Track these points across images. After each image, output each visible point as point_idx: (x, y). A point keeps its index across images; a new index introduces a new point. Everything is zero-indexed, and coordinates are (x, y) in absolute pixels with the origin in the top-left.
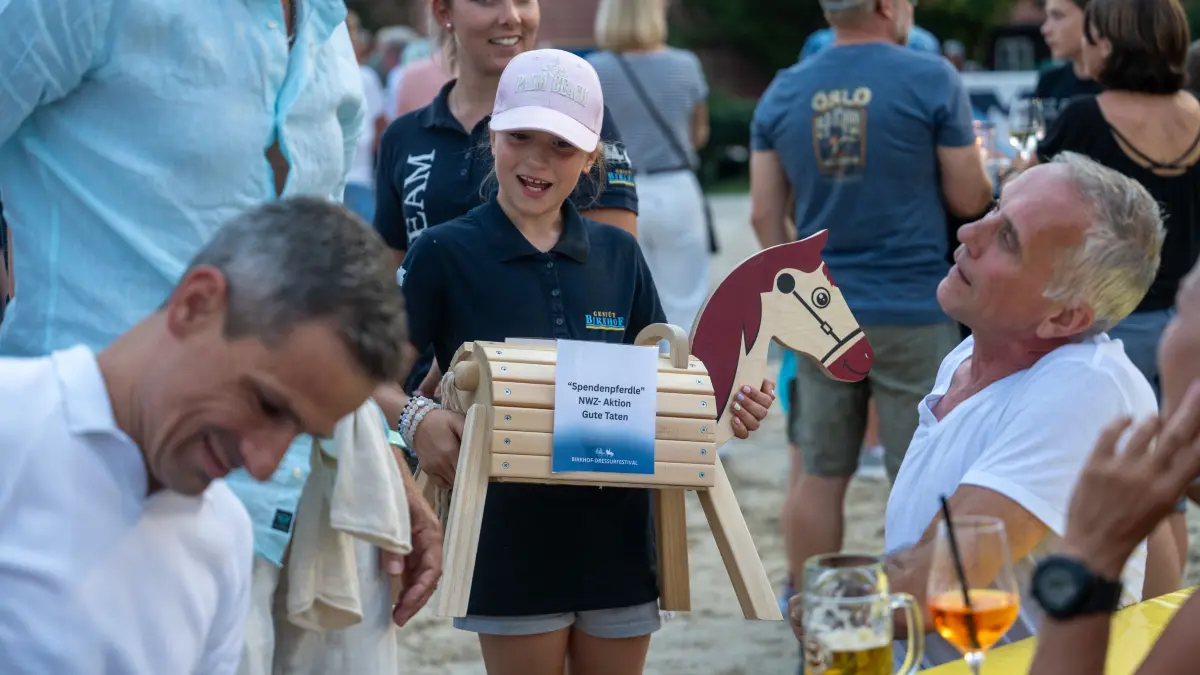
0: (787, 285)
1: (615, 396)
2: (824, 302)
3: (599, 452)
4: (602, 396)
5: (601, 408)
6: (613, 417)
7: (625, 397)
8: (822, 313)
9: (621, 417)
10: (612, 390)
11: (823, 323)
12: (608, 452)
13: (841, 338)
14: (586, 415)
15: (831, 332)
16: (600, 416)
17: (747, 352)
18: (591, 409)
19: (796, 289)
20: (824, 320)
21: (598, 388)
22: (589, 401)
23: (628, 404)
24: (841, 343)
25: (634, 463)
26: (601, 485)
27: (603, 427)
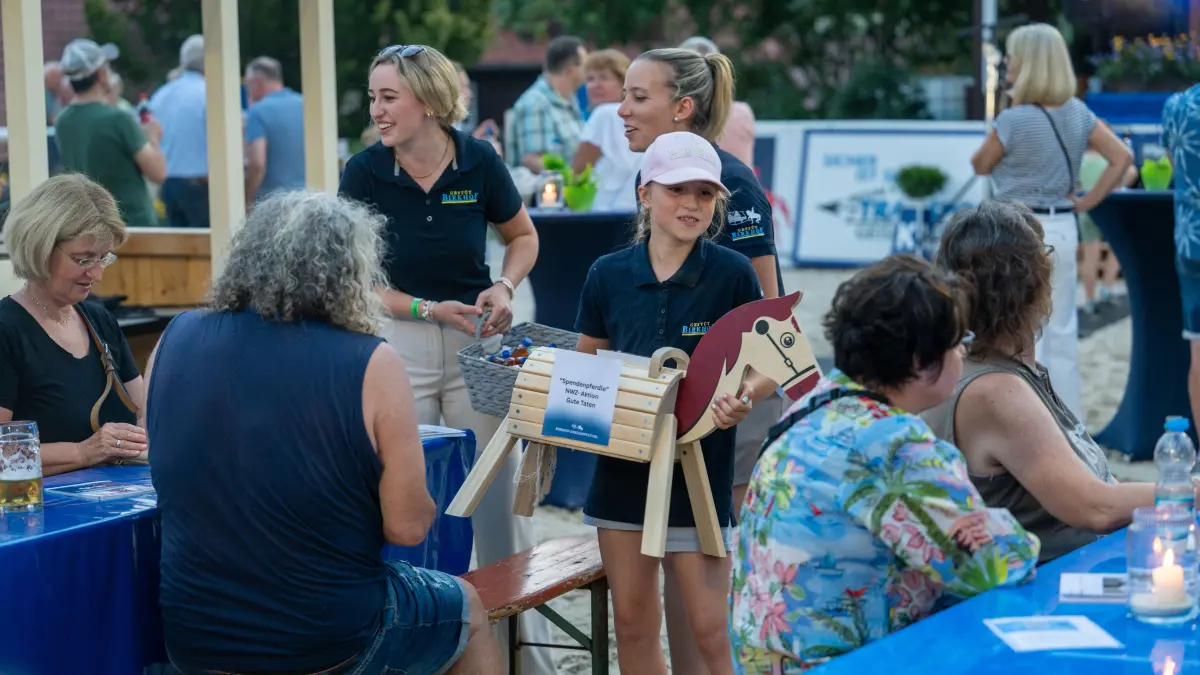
0: (763, 328)
1: (589, 391)
2: (789, 343)
3: (574, 426)
4: (581, 389)
5: (578, 398)
6: (586, 404)
7: (595, 392)
8: (787, 351)
9: (591, 405)
10: (587, 386)
11: (786, 359)
12: (580, 427)
13: (799, 371)
14: (569, 401)
15: (791, 366)
16: (578, 402)
17: (727, 373)
18: (573, 397)
19: (769, 332)
20: (787, 356)
21: (578, 384)
22: (572, 392)
23: (596, 397)
24: (798, 375)
25: (595, 437)
26: (573, 448)
27: (579, 411)
